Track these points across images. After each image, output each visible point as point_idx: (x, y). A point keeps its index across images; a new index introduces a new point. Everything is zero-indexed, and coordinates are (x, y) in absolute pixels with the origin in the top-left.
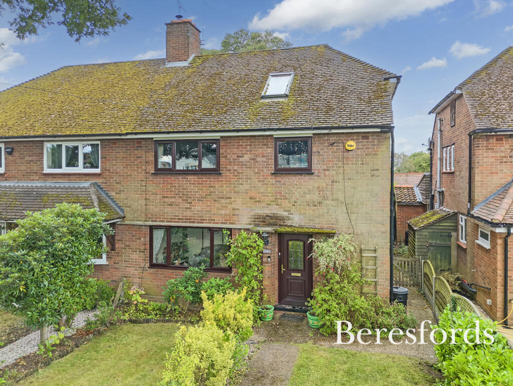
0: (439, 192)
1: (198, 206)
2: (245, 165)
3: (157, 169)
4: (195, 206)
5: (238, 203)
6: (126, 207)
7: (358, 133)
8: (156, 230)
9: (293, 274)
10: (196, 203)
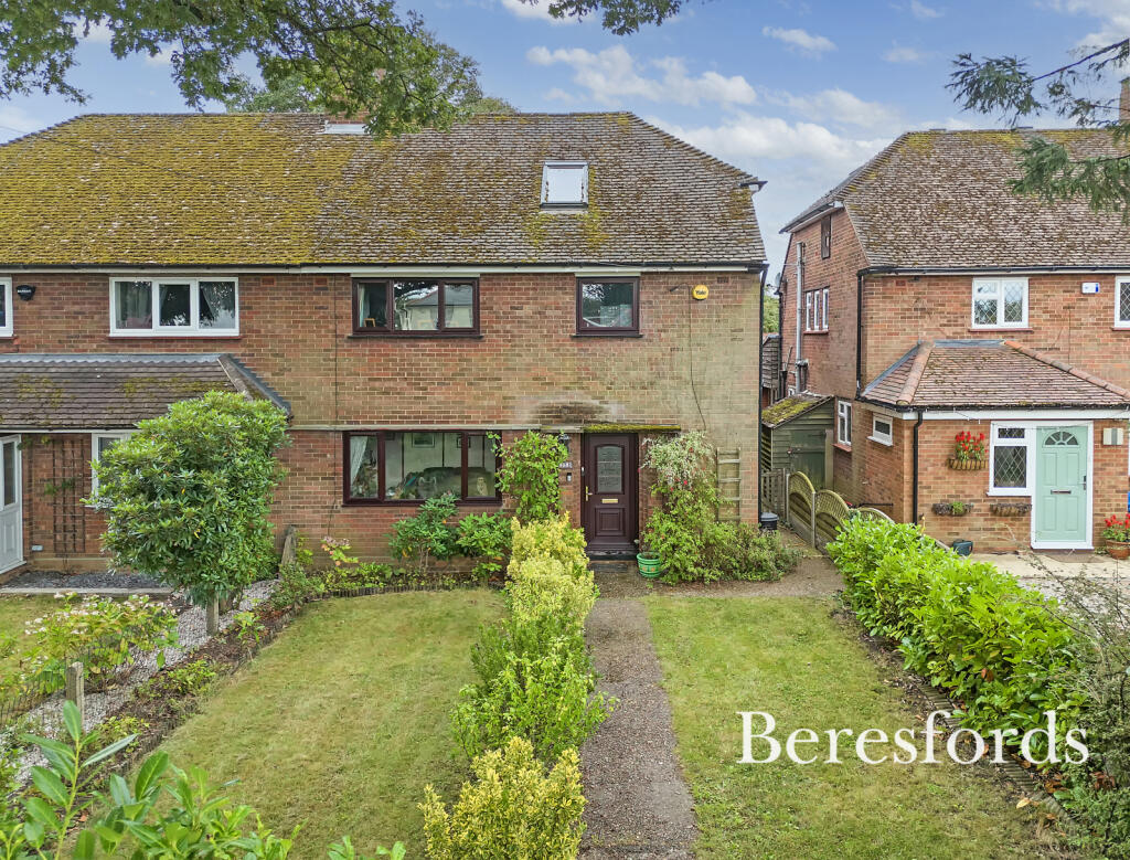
0: (800, 366)
1: (439, 394)
2: (525, 322)
3: (356, 330)
4: (433, 394)
5: (513, 387)
6: (294, 398)
7: (713, 272)
8: (356, 438)
9: (605, 501)
10: (434, 389)
